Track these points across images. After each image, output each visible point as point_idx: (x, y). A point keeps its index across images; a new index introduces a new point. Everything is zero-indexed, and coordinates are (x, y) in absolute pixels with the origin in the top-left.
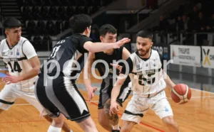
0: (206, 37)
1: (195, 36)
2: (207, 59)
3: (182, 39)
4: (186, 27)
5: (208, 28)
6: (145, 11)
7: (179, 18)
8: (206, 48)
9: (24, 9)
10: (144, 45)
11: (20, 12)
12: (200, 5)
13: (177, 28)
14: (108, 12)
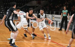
0: (53, 12)
1: (51, 12)
2: (53, 18)
3: (47, 12)
4: (48, 9)
5: (54, 10)
6: (37, 5)
7: (46, 7)
8: (53, 15)
9: (5, 4)
10: (42, 12)
11: (4, 4)
12: (52, 4)
13: (46, 10)
14: (27, 5)
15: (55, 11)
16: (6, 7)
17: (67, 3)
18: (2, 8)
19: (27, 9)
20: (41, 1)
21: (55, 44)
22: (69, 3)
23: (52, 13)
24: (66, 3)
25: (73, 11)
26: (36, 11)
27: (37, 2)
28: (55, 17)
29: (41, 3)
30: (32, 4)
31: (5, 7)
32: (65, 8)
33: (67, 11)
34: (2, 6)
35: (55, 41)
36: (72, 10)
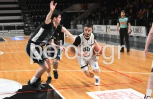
0: (108, 21)
3: (98, 22)
4: (100, 17)
6: (82, 11)
7: (97, 14)
8: (108, 26)
9: (31, 11)
12: (105, 8)
14: (67, 12)
15: (110, 19)
16: (33, 16)
17: (131, 6)
18: (28, 18)
20: (88, 4)
21: (112, 73)
22: (133, 6)
23: (106, 24)
24: (127, 6)
25: (141, 18)
26: (81, 21)
27: (81, 6)
28: (112, 30)
29: (88, 7)
32: (124, 14)
33: (126, 19)
34: (27, 15)
35: (112, 68)
36: (138, 16)
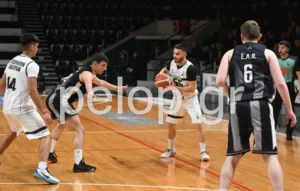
9: (49, 32)
10: (178, 54)
11: (45, 35)
16: (52, 46)
19: (135, 55)
20: (193, 21)
27: (175, 24)
29: (192, 28)
30: (157, 35)
31: (49, 46)
